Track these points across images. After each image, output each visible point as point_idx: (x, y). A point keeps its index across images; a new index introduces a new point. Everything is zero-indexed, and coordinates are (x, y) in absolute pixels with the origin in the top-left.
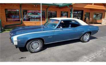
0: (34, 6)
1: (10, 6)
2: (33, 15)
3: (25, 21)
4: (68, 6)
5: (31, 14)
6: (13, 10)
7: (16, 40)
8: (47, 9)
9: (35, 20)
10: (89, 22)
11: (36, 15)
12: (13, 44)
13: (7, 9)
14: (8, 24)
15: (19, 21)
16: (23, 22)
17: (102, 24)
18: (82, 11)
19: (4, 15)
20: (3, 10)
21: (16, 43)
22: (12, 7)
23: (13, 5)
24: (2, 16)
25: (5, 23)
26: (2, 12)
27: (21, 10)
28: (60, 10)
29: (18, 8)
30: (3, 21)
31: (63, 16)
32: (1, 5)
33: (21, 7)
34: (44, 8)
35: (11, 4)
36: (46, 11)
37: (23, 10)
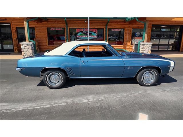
0: (85, 21)
1: (54, 23)
2: (85, 36)
4: (137, 19)
5: (81, 35)
8: (106, 25)
13: (50, 28)
18: (182, 27)
19: (46, 36)
20: (44, 29)
22: (55, 25)
23: (57, 23)
24: (43, 37)
25: (46, 46)
26: (43, 33)
27: (68, 28)
28: (131, 27)
29: (63, 26)
30: (44, 45)
31: (136, 36)
32: (42, 22)
33: (67, 24)
34: (102, 25)
35: (55, 21)
36: (105, 29)
37: (70, 28)
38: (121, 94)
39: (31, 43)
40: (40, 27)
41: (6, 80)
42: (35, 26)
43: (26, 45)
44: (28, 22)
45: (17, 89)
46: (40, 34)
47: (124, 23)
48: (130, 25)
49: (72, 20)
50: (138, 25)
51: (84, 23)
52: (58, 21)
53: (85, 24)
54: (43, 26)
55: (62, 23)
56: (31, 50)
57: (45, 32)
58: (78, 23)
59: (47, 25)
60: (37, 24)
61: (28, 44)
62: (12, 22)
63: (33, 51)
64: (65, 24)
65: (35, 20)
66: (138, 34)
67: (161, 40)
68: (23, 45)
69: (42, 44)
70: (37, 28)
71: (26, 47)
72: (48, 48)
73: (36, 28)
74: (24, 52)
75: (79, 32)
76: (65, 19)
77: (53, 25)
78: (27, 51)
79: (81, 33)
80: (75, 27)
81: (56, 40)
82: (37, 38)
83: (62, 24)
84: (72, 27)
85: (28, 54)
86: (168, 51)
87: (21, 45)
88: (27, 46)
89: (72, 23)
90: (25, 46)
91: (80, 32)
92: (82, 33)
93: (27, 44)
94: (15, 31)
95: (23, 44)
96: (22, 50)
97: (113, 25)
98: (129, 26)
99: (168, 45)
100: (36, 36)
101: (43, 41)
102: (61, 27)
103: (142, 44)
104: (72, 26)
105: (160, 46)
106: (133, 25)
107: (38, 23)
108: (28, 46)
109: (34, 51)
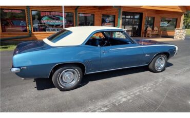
2: (52, 21)
3: (37, 31)
5: (47, 19)
6: (13, 11)
8: (76, 9)
9: (55, 30)
10: (153, 35)
11: (57, 20)
13: (4, 9)
14: (7, 36)
16: (33, 33)
17: (175, 37)
18: (141, 15)
31: (106, 22)
34: (71, 9)
36: (75, 13)
67: (126, 26)
79: (47, 17)
80: (39, 9)
97: (83, 10)
98: (99, 12)
104: (35, 8)
106: (103, 11)
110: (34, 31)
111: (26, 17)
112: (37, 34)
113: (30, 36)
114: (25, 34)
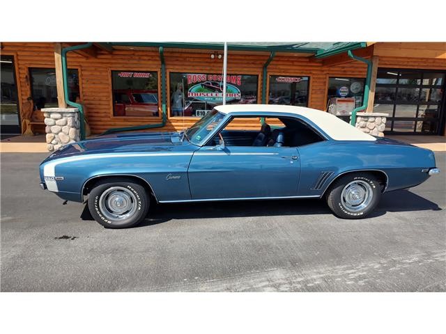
0: (213, 56)
1: (129, 59)
3: (178, 115)
4: (350, 52)
5: (200, 90)
6: (137, 75)
7: (53, 175)
8: (265, 67)
12: (46, 187)
13: (120, 71)
15: (157, 114)
16: (170, 118)
19: (108, 92)
20: (104, 74)
21: (52, 186)
22: (133, 64)
23: (137, 58)
24: (101, 94)
25: (109, 119)
26: (101, 83)
27: (166, 73)
28: (325, 72)
29: (155, 66)
30: (103, 115)
31: (340, 97)
32: (99, 57)
33: (163, 62)
34: (253, 65)
35: (133, 54)
36: (262, 76)
37: (170, 73)
38: (363, 265)
39: (72, 110)
40: (93, 69)
41: (10, 218)
42: (81, 66)
43: (58, 116)
44: (64, 54)
45: (46, 247)
46: (92, 86)
47: (310, 62)
48: (324, 69)
49: (179, 52)
50: (343, 68)
51: (209, 60)
52: (140, 53)
53: (210, 63)
54: (100, 65)
55: (149, 60)
56: (72, 130)
57: (107, 82)
58: (192, 60)
59: (112, 63)
60: (84, 60)
61: (64, 113)
62: (18, 55)
63: (76, 133)
64: (160, 62)
65: (81, 50)
66: (344, 92)
67: (398, 107)
68: (52, 116)
69: (97, 113)
70: (84, 70)
71: (57, 122)
72: (112, 123)
73: (82, 70)
74: (53, 135)
75: (193, 84)
76: (161, 48)
77: (126, 64)
78: (61, 131)
79: (199, 86)
80: (185, 69)
81: (133, 104)
82: (85, 98)
83: (150, 62)
84: (177, 69)
85: (62, 140)
86: (415, 134)
87: (45, 115)
88: (62, 118)
89: (177, 60)
90: (56, 119)
91: (197, 83)
92: (202, 85)
93: (61, 113)
94: (26, 77)
95: (49, 113)
96: (47, 129)
97: (281, 67)
98: (323, 71)
99: (416, 119)
100: (83, 92)
101: (100, 104)
102: (149, 70)
103: (362, 117)
104: (177, 67)
105: (395, 122)
106: (332, 69)
107: (87, 58)
108: (64, 119)
109: (78, 131)
110: (172, 115)
111: (159, 86)
112: (178, 121)
113: (164, 125)
114: (155, 121)
